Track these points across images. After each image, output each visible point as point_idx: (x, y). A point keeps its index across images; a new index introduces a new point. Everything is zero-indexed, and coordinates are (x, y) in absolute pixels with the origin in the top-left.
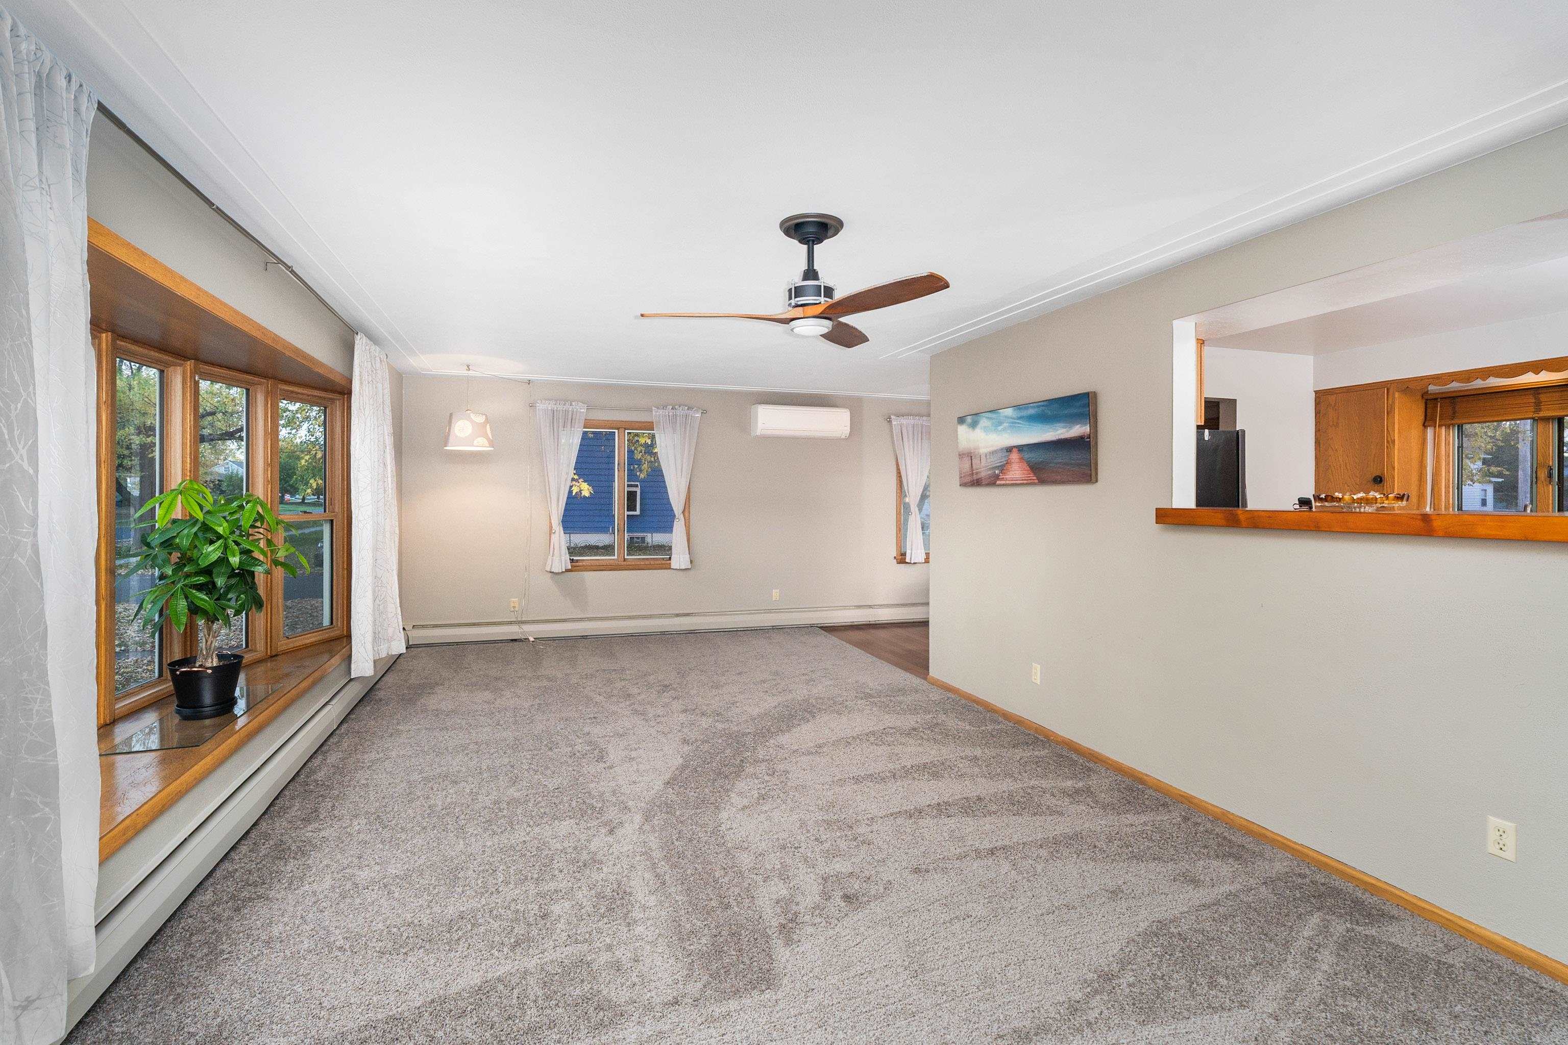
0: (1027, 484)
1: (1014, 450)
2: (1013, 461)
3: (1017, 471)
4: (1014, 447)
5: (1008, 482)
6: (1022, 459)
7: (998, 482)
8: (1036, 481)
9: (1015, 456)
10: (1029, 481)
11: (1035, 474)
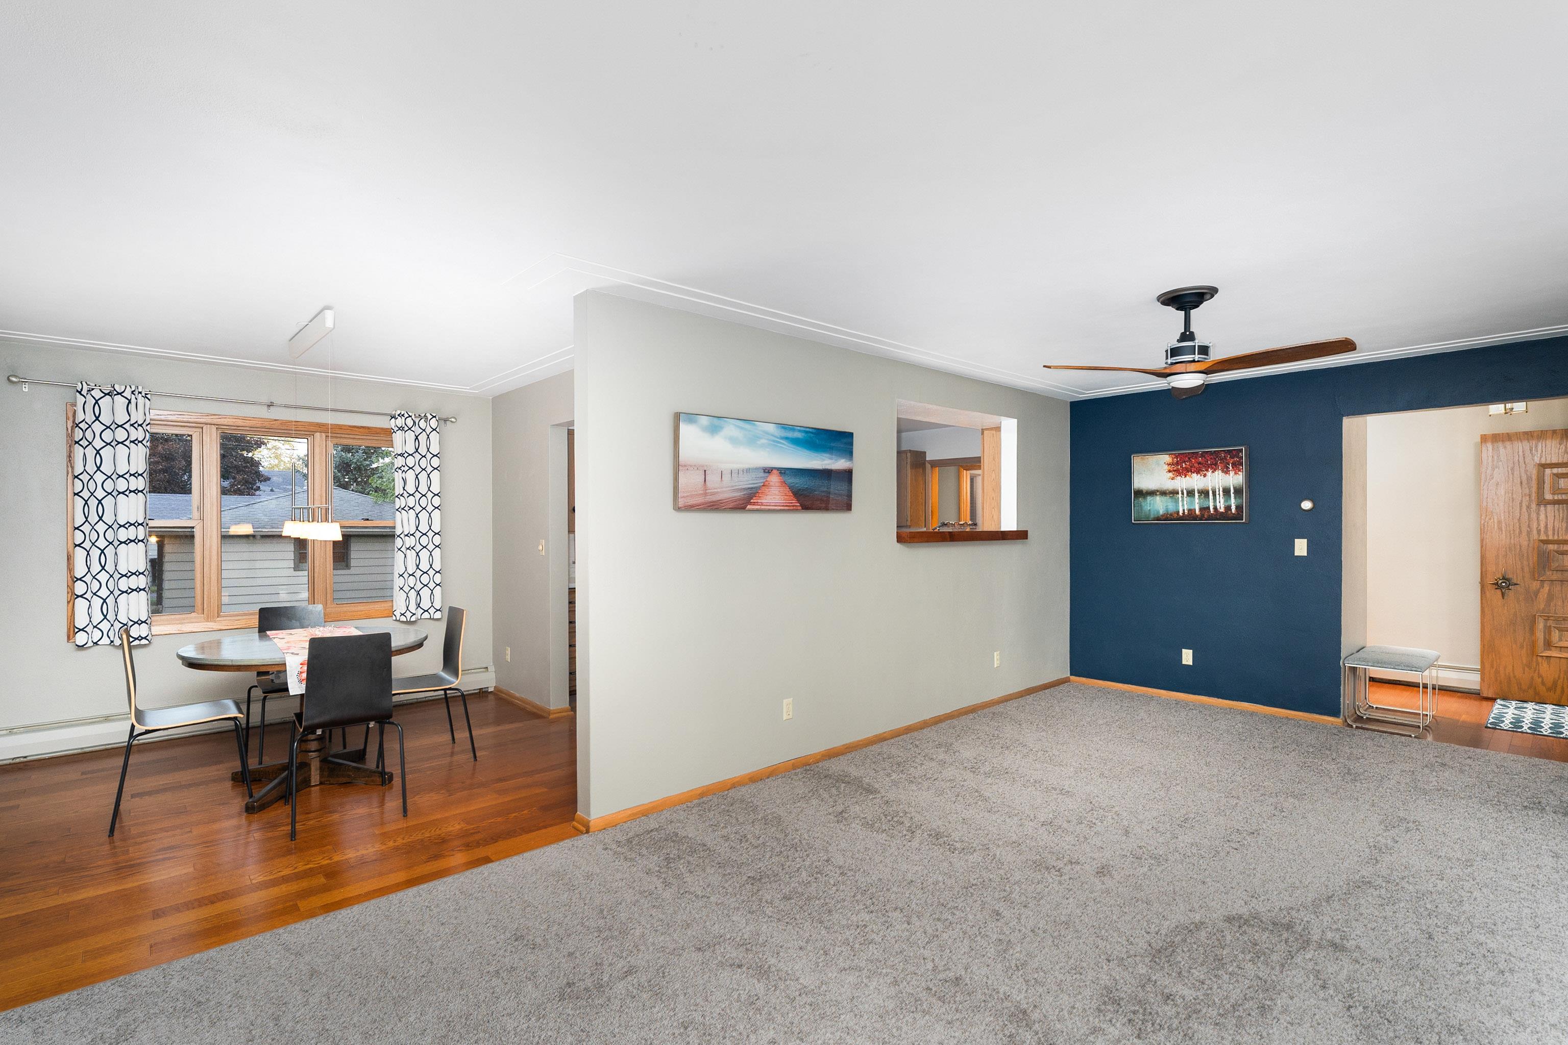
0: (789, 510)
1: (775, 471)
2: (772, 484)
3: (775, 495)
4: (775, 468)
5: (763, 507)
6: (784, 483)
7: (749, 507)
8: (800, 508)
9: (774, 479)
10: (792, 508)
11: (798, 501)
